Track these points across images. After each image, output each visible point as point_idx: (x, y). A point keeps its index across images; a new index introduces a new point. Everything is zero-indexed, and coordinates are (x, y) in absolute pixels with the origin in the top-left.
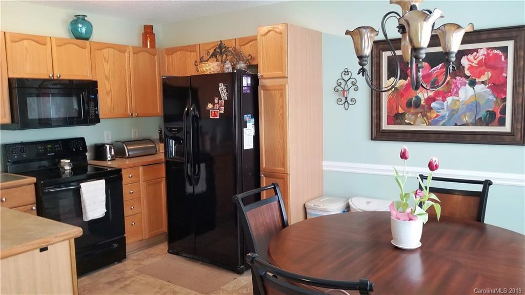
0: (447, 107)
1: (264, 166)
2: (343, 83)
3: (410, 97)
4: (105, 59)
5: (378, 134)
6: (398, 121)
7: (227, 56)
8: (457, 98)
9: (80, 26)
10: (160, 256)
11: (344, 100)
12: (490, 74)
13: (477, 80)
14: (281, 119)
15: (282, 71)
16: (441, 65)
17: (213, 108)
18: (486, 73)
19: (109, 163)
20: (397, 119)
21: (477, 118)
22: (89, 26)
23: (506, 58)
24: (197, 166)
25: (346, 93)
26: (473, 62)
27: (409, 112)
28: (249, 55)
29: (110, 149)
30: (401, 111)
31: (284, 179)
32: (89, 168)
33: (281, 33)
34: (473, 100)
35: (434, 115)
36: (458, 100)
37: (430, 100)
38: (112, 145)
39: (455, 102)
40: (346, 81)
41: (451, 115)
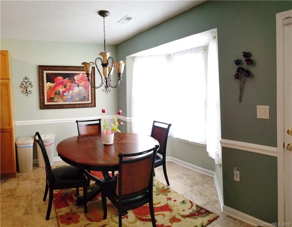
0: (70, 95)
2: (25, 84)
3: (56, 91)
5: (43, 106)
6: (52, 101)
8: (73, 91)
11: (25, 92)
12: (84, 83)
13: (80, 85)
16: (67, 78)
18: (82, 82)
20: (51, 100)
21: (80, 98)
26: (78, 78)
27: (56, 97)
30: (53, 96)
34: (79, 92)
35: (65, 98)
37: (64, 92)
39: (73, 93)
40: (26, 83)
41: (71, 98)
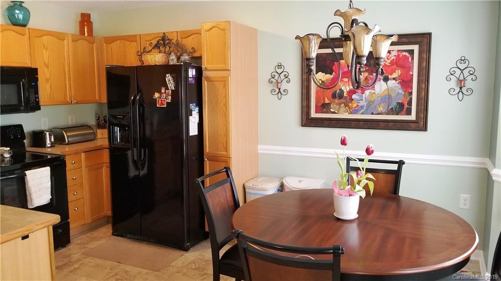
0: (365, 99)
1: (208, 151)
2: (277, 75)
3: (335, 90)
4: (44, 46)
5: (308, 121)
6: (325, 110)
7: (170, 48)
8: (373, 91)
9: (17, 12)
10: (105, 238)
11: (277, 90)
12: (400, 72)
13: (390, 77)
14: (224, 107)
15: (225, 64)
17: (160, 97)
18: (397, 71)
19: (49, 150)
20: (324, 108)
21: (389, 109)
22: (27, 13)
23: (413, 59)
25: (279, 84)
26: (386, 62)
27: (334, 102)
28: (193, 48)
29: (50, 135)
30: (327, 101)
31: (226, 162)
32: (27, 155)
33: (224, 30)
34: (386, 93)
35: (355, 105)
36: (374, 93)
37: (351, 93)
38: (51, 132)
39: (372, 94)
40: (280, 74)
41: (368, 106)
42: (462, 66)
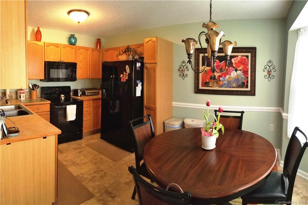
0: (227, 80)
1: (145, 104)
2: (182, 67)
3: (211, 75)
4: (80, 53)
5: (198, 91)
6: (206, 85)
7: (131, 52)
8: (230, 76)
9: (72, 39)
11: (182, 75)
13: (238, 69)
15: (155, 60)
16: (224, 61)
17: (123, 77)
18: (241, 66)
19: (79, 98)
20: (206, 84)
21: (238, 85)
22: (76, 39)
23: (248, 60)
24: (115, 101)
25: (183, 72)
26: (236, 61)
27: (211, 81)
28: (140, 52)
29: (80, 91)
30: (207, 81)
31: (154, 110)
32: (71, 99)
33: (154, 42)
34: (236, 77)
35: (221, 83)
36: (231, 77)
37: (220, 76)
38: (81, 90)
39: (229, 77)
40: (184, 66)
41: (228, 83)
42: (270, 65)
